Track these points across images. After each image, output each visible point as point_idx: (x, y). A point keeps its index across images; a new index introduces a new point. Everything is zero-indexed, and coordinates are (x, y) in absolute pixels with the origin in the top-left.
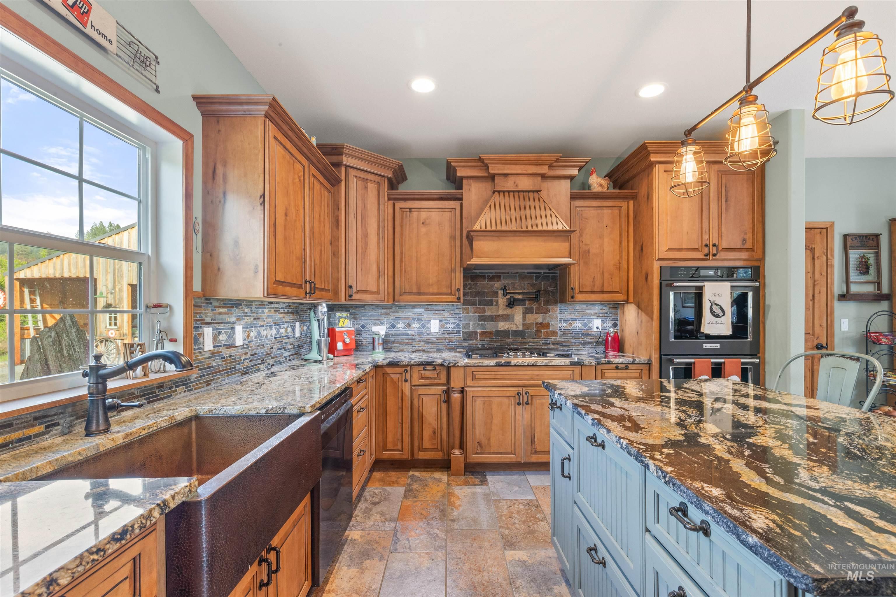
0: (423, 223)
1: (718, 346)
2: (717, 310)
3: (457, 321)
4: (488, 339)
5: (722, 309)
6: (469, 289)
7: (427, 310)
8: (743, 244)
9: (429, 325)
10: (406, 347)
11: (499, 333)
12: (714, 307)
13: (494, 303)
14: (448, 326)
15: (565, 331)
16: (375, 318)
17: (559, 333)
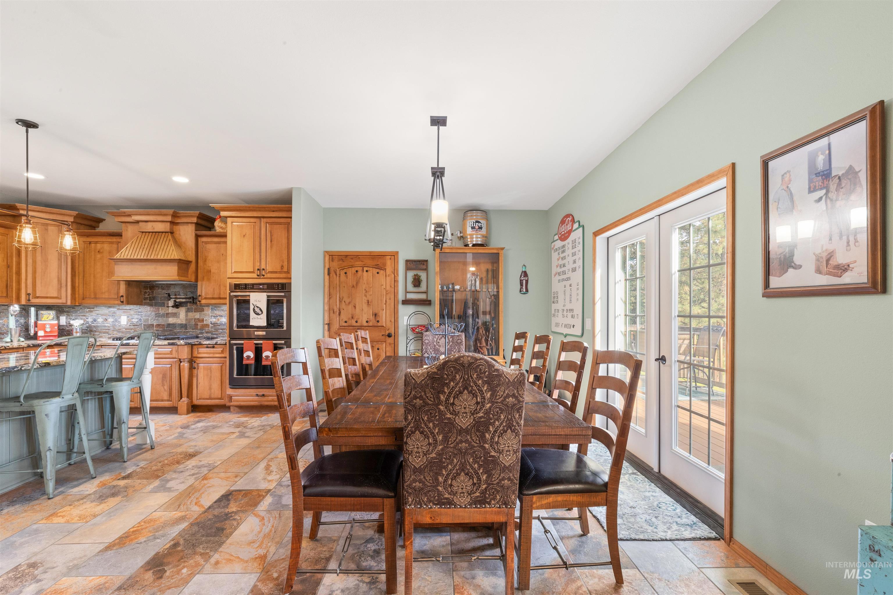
0: (99, 252)
1: (264, 333)
2: (257, 310)
3: (139, 317)
4: (161, 329)
5: (261, 310)
6: (148, 295)
7: (118, 309)
8: (282, 269)
9: (120, 320)
10: (104, 334)
11: (169, 325)
12: (256, 308)
13: (166, 305)
14: (133, 320)
15: (215, 324)
16: (82, 314)
17: (211, 325)
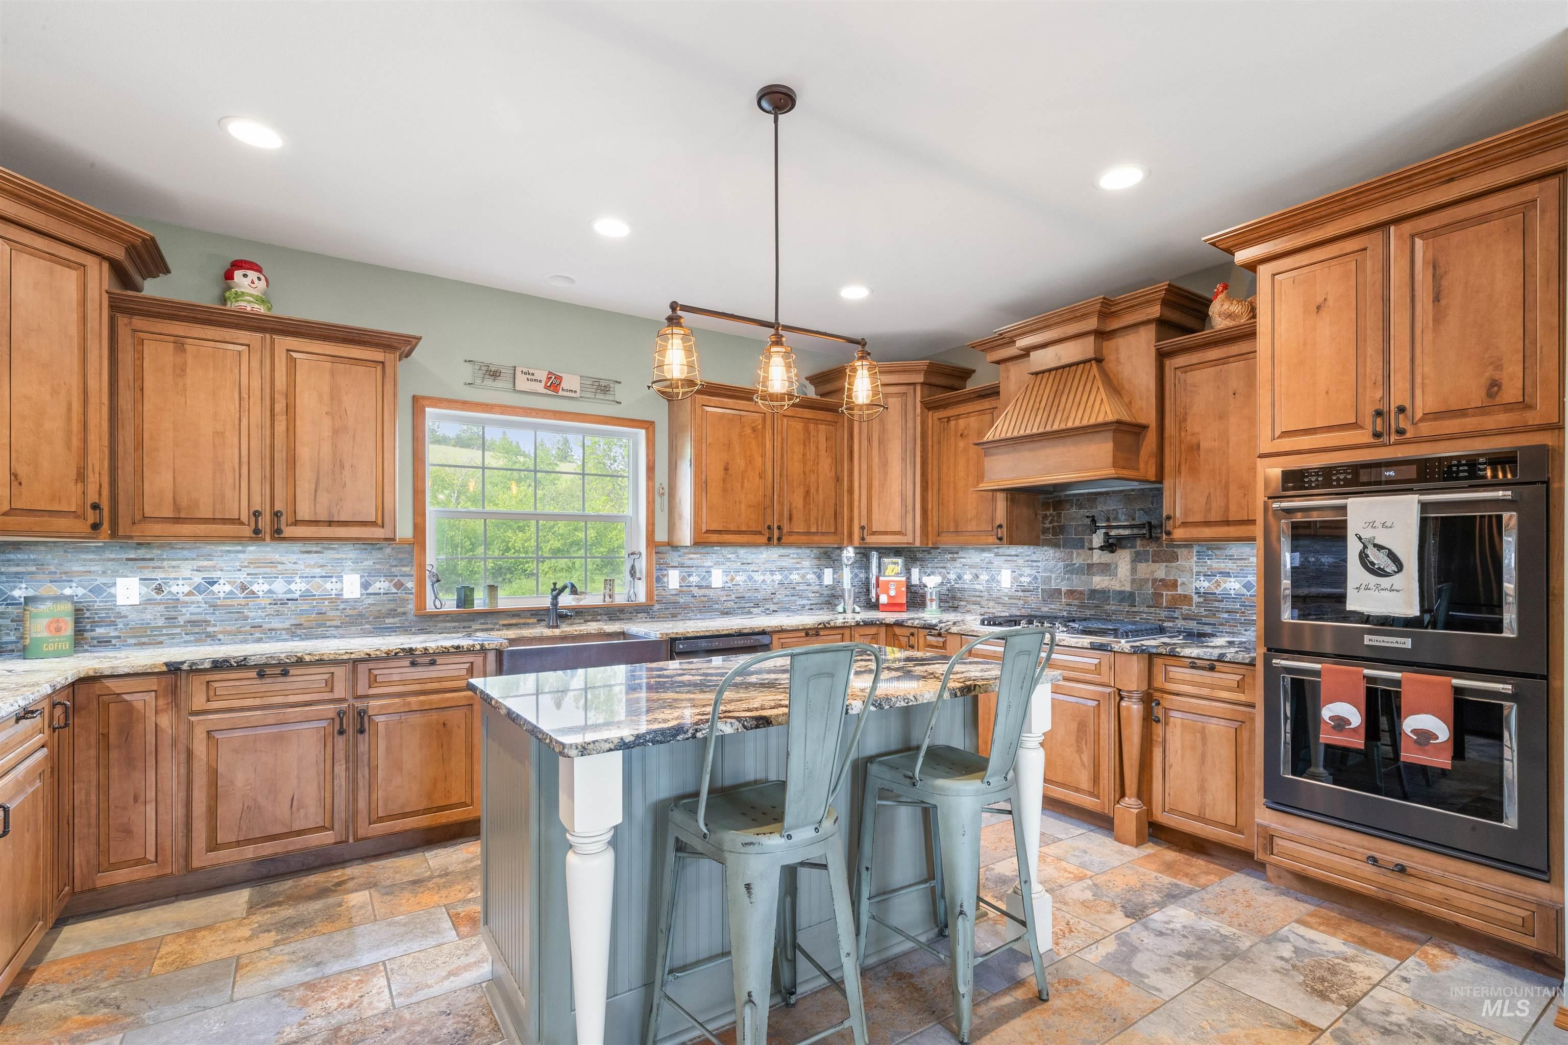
0: (961, 435)
1: (1407, 643)
2: (1379, 559)
3: (1034, 572)
4: (1076, 602)
5: (1392, 556)
6: (1051, 523)
7: (997, 555)
8: (1490, 395)
9: (999, 578)
10: (974, 607)
11: (1093, 593)
13: (1087, 544)
14: (1023, 579)
15: (1207, 597)
16: (941, 565)
17: (1196, 599)
